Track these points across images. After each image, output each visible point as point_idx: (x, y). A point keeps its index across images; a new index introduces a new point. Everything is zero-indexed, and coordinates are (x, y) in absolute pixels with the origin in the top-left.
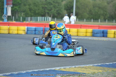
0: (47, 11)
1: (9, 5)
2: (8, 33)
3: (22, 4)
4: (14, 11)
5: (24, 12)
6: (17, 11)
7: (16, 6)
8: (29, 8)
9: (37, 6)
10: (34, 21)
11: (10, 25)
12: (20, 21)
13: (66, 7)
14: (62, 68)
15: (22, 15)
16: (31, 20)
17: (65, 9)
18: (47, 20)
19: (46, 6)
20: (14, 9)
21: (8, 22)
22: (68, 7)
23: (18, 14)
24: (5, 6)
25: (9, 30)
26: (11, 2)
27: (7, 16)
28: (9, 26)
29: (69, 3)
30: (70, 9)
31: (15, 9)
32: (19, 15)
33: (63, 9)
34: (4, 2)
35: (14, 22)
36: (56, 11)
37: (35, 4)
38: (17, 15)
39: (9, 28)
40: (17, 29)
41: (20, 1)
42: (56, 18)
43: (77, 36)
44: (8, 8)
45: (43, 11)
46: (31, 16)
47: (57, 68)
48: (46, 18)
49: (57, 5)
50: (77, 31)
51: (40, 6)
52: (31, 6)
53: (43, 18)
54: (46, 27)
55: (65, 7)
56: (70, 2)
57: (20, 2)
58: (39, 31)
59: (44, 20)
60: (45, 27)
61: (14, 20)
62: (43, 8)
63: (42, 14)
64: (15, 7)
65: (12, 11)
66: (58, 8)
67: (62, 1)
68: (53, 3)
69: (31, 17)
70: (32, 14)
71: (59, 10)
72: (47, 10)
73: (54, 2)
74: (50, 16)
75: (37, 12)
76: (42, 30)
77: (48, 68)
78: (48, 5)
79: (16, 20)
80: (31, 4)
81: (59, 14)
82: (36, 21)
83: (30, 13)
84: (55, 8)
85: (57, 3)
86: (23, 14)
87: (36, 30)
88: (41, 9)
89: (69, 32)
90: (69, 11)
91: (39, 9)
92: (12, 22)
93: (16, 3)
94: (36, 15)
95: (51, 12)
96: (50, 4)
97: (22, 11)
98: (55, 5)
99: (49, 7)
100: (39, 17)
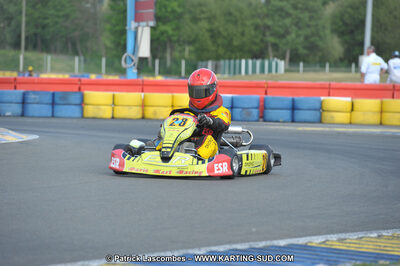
0: (271, 39)
1: (142, 21)
2: (140, 116)
3: (187, 16)
4: (158, 39)
5: (190, 43)
6: (170, 41)
7: (164, 23)
8: (211, 31)
9: (235, 23)
10: (226, 76)
11: (145, 88)
13: (341, 23)
14: (333, 238)
15: (187, 53)
16: (216, 69)
17: (333, 31)
18: (270, 70)
19: (269, 22)
20: (158, 32)
21: (140, 79)
22: (345, 24)
23: (172, 49)
24: (132, 25)
25: (143, 106)
26: (151, 10)
27: (136, 60)
28: (143, 91)
29: (349, 10)
30: (352, 32)
31: (163, 33)
32: (177, 54)
33: (328, 32)
34: (125, 11)
35: (159, 78)
36: (302, 39)
37: (230, 14)
38: (168, 56)
39: (143, 101)
40: (170, 104)
41: (179, 6)
42: (301, 64)
43: (381, 124)
44: (140, 30)
45: (257, 40)
46: (218, 58)
47: (313, 238)
48: (267, 63)
49: (305, 16)
50: (378, 109)
51: (248, 23)
52: (217, 24)
53: (258, 62)
54: (269, 96)
55: (334, 23)
56: (351, 7)
57: (179, 10)
58: (244, 108)
59: (262, 71)
60: (266, 93)
61: (160, 73)
62: (257, 27)
63: (255, 48)
64: (162, 28)
65: (152, 41)
66: (309, 26)
67: (325, 4)
68: (291, 11)
69: (215, 63)
70: (221, 51)
71: (313, 35)
72: (272, 35)
73: (295, 7)
74: (283, 58)
75: (236, 43)
76: (256, 105)
77: (281, 239)
78: (277, 18)
79: (165, 72)
80: (215, 17)
81: (312, 47)
82: (235, 73)
83: (214, 49)
84: (300, 28)
85: (306, 9)
86: (190, 52)
87: (235, 105)
88: (250, 31)
89: (352, 110)
90: (347, 38)
91: (243, 34)
92: (151, 79)
93: (167, 14)
94: (232, 51)
95: (284, 41)
96: (283, 14)
97: (184, 42)
98: (300, 19)
99: (280, 26)
100: (243, 61)
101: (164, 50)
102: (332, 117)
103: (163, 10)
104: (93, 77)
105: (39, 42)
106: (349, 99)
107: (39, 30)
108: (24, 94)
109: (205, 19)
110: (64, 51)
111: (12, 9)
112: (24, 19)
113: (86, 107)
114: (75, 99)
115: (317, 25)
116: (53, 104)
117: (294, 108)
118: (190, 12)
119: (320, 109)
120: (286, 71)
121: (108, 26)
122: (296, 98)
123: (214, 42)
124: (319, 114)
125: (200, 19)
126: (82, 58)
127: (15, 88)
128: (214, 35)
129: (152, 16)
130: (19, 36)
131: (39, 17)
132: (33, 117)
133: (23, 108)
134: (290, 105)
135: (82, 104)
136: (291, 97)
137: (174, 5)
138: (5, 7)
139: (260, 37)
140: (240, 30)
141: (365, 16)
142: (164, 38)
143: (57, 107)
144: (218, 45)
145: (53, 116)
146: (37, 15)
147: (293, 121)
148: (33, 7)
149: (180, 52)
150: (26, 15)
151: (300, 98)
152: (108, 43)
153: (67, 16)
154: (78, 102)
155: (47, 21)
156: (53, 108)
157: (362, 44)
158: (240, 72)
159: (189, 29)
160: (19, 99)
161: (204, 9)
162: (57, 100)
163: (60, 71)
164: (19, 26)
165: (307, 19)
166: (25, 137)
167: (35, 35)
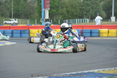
0: (85, 13)
1: (46, 8)
3: (60, 7)
4: (52, 14)
5: (61, 15)
6: (55, 14)
7: (53, 9)
8: (67, 11)
9: (74, 8)
12: (58, 24)
13: (105, 7)
14: (101, 70)
17: (103, 10)
19: (84, 8)
22: (107, 7)
23: (56, 16)
24: (43, 10)
26: (49, 5)
27: (45, 20)
29: (108, 3)
30: (109, 10)
31: (53, 12)
32: (57, 18)
33: (101, 10)
34: (41, 6)
36: (94, 12)
37: (73, 6)
38: (55, 18)
41: (57, 4)
42: (94, 20)
44: (46, 11)
45: (81, 13)
46: (69, 19)
48: (83, 20)
50: (116, 32)
51: (78, 8)
52: (69, 9)
53: (81, 20)
54: (84, 29)
55: (103, 8)
59: (82, 22)
61: (52, 24)
62: (80, 9)
63: (80, 15)
64: (53, 10)
65: (49, 14)
66: (96, 8)
67: (100, 2)
68: (91, 4)
70: (70, 17)
71: (97, 11)
72: (85, 11)
73: (92, 3)
74: (88, 18)
75: (74, 14)
76: (80, 32)
78: (86, 6)
79: (54, 23)
80: (68, 7)
84: (93, 9)
85: (95, 4)
86: (61, 17)
88: (78, 10)
89: (108, 33)
90: (107, 11)
91: (76, 11)
93: (54, 6)
94: (73, 17)
95: (89, 13)
96: (88, 5)
97: (59, 14)
98: (93, 6)
99: (87, 9)
100: (77, 19)
101: (54, 17)
102: (102, 35)
103: (53, 5)
104: (33, 25)
105: (17, 16)
106: (107, 30)
107: (17, 12)
108: (12, 31)
109: (65, 7)
110: (24, 18)
111: (9, 6)
112: (12, 9)
113: (30, 34)
114: (27, 32)
115: (98, 8)
116: (21, 33)
117: (91, 33)
118: (61, 5)
119: (99, 32)
120: (89, 22)
121: (37, 10)
122: (91, 29)
123: (68, 14)
124: (99, 34)
125: (64, 8)
126: (30, 20)
127: (10, 29)
128: (68, 12)
129: (49, 7)
130: (11, 14)
131: (17, 8)
132: (15, 37)
133: (12, 35)
134: (90, 32)
135: (29, 33)
136: (90, 29)
137: (56, 3)
138: (7, 6)
139: (82, 12)
140: (75, 10)
141: (112, 5)
142: (53, 13)
143: (22, 34)
144: (69, 15)
145: (21, 37)
146: (16, 8)
147: (91, 36)
148: (15, 5)
149: (58, 17)
150: (13, 8)
151: (93, 30)
152: (37, 15)
153: (25, 8)
154: (28, 33)
155: (19, 9)
156: (21, 34)
157: (111, 13)
158: (76, 23)
159: (61, 10)
160: (11, 32)
161: (65, 4)
162: (22, 32)
163: (23, 24)
164: (11, 11)
165: (95, 6)
166: (12, 43)
167: (16, 13)
